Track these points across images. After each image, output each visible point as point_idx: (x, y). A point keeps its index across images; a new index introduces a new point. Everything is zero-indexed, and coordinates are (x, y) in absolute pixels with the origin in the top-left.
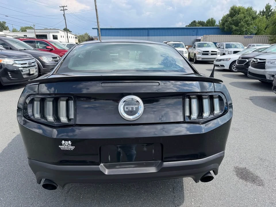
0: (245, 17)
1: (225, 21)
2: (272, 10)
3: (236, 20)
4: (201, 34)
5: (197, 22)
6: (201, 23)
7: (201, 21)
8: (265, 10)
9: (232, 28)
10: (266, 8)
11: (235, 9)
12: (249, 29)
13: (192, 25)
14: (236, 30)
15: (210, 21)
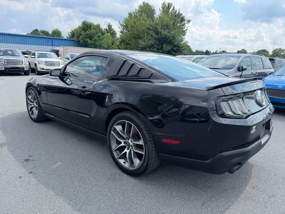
0: (97, 33)
1: (79, 34)
2: (113, 29)
3: (89, 34)
4: (48, 45)
5: (40, 31)
6: (45, 33)
7: (44, 31)
8: (108, 29)
9: (87, 42)
10: (108, 27)
11: (87, 24)
12: (101, 44)
13: (35, 33)
14: (91, 44)
15: (55, 31)
